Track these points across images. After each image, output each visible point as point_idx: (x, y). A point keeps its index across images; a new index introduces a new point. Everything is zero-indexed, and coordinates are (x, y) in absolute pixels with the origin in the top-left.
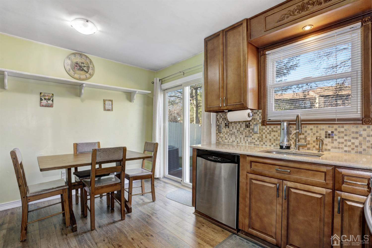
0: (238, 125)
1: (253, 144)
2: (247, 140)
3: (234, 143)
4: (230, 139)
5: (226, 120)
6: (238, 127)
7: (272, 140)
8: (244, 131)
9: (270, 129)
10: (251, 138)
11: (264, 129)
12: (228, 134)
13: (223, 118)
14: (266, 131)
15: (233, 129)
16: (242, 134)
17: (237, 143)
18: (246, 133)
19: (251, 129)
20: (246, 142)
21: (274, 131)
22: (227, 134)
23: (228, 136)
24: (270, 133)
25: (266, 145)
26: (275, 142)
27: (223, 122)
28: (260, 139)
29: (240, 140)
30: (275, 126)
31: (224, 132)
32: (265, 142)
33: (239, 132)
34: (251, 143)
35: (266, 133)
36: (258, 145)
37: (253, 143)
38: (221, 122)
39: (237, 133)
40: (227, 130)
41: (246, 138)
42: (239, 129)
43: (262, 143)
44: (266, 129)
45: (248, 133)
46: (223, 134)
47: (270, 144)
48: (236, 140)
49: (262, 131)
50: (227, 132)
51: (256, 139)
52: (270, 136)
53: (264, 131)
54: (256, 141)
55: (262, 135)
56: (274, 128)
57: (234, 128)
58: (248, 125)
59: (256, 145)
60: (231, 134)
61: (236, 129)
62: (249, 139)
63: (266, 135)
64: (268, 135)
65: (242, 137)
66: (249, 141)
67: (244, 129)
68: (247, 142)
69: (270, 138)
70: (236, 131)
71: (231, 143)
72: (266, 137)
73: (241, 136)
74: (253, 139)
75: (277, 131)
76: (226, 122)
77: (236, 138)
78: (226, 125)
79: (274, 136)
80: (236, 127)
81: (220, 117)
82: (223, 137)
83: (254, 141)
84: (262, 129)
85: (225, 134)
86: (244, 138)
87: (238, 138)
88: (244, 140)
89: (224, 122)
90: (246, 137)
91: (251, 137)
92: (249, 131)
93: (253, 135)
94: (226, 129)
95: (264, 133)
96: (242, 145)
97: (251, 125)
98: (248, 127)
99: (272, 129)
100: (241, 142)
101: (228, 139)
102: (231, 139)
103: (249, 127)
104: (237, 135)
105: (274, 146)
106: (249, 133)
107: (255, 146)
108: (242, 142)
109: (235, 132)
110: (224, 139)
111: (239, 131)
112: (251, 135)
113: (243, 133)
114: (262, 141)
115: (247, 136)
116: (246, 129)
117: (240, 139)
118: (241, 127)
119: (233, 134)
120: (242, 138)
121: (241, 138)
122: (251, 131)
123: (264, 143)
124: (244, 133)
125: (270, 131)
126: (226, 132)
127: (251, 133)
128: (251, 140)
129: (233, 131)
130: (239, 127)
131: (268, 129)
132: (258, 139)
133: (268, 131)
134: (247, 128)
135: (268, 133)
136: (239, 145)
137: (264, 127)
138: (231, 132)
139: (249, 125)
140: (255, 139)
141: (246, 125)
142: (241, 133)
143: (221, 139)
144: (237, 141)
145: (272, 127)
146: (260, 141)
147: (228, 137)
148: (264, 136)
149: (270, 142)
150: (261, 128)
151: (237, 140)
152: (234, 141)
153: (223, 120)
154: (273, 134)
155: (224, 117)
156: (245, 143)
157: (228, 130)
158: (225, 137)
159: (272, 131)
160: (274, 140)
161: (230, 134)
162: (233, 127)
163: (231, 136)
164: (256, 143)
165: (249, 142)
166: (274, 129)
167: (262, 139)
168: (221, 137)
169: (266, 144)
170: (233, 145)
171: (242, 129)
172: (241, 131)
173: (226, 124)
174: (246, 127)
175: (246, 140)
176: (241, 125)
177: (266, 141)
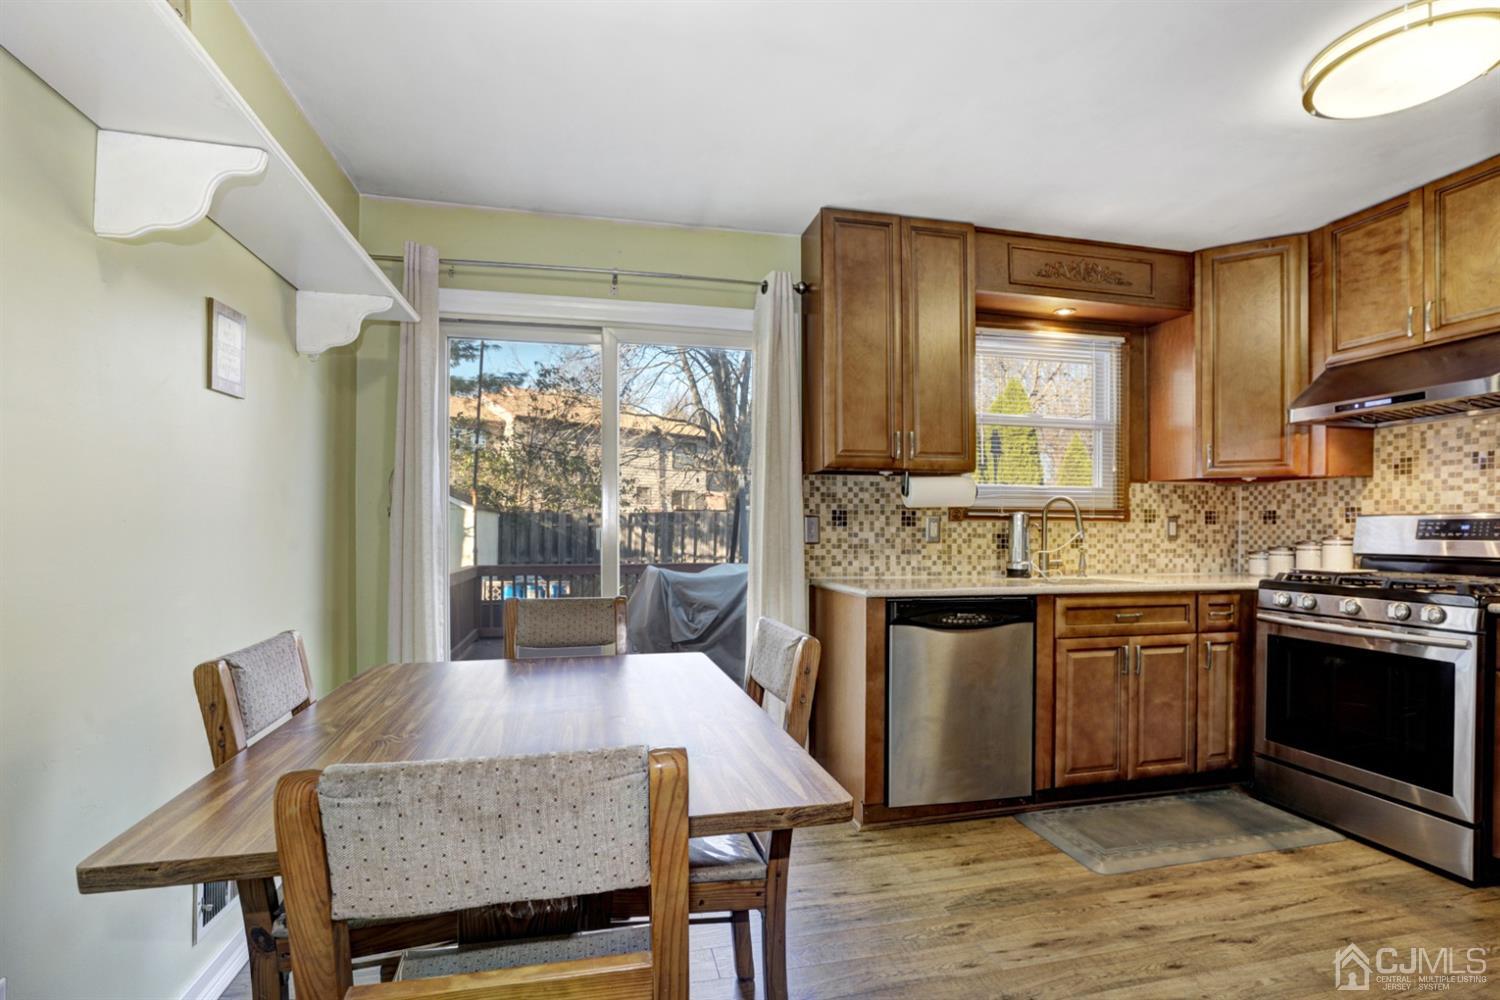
0: (878, 519)
1: (926, 573)
2: (909, 563)
3: (865, 573)
4: (850, 563)
5: (834, 501)
6: (878, 525)
7: (974, 558)
8: (898, 536)
9: (970, 530)
10: (920, 557)
11: (955, 531)
12: (845, 546)
13: (823, 494)
14: (960, 535)
15: (861, 530)
16: (893, 547)
17: (877, 574)
18: (904, 541)
19: (919, 530)
20: (903, 569)
21: (979, 536)
22: (839, 547)
23: (845, 552)
24: (968, 541)
25: (960, 573)
26: (979, 564)
27: (823, 507)
28: (945, 557)
29: (887, 564)
30: (981, 522)
31: (829, 541)
32: (956, 564)
33: (882, 541)
34: (919, 569)
35: (960, 541)
36: (939, 574)
37: (924, 569)
38: (817, 506)
39: (877, 541)
40: (839, 534)
41: (904, 558)
42: (882, 529)
43: (949, 568)
44: (959, 530)
45: (909, 541)
46: (823, 547)
47: (969, 568)
48: (872, 564)
49: (950, 536)
50: (839, 540)
51: (934, 558)
52: (969, 547)
53: (954, 535)
54: (934, 563)
55: (950, 547)
56: (979, 526)
57: (866, 526)
58: (909, 518)
59: (934, 574)
60: (856, 546)
61: (872, 529)
62: (915, 560)
63: (959, 546)
64: (964, 546)
65: (893, 554)
66: (914, 563)
67: (898, 529)
68: (908, 568)
69: (970, 552)
70: (871, 537)
71: (856, 574)
72: (960, 552)
73: (888, 552)
74: (924, 557)
75: (984, 536)
76: (834, 507)
77: (872, 558)
78: (834, 518)
79: (979, 547)
80: (872, 524)
81: (812, 489)
82: (823, 558)
83: (929, 563)
84: (950, 529)
85: (834, 547)
86: (898, 557)
87: (877, 557)
88: (899, 563)
89: (828, 506)
90: (903, 552)
91: (919, 552)
92: (914, 535)
93: (924, 547)
94: (834, 529)
95: (955, 541)
96: (893, 577)
97: (919, 519)
98: (909, 524)
99: (974, 530)
100: (888, 569)
101: (845, 564)
102: (856, 564)
103: (914, 524)
104: (876, 548)
105: (979, 573)
106: (913, 541)
107: (932, 577)
108: (892, 570)
109: (867, 540)
110: (828, 562)
111: (883, 535)
112: (919, 546)
113: (894, 541)
114: (950, 563)
115: (909, 552)
116: (904, 530)
117: (885, 561)
118: (888, 524)
119: (861, 546)
120: (893, 559)
121: (888, 557)
122: (919, 535)
123: (955, 568)
124: (898, 541)
125: (969, 535)
126: (834, 541)
127: (919, 541)
128: (919, 562)
129: (862, 535)
130: (883, 525)
131: (965, 530)
132: (939, 558)
133: (965, 536)
134: (908, 528)
135: (964, 541)
136: (883, 581)
137: (954, 525)
138: (855, 541)
139: (914, 519)
140: (930, 558)
141: (903, 519)
142: (888, 541)
143: (818, 564)
144: (877, 569)
145: (975, 524)
146: (944, 563)
147: (845, 557)
148: (954, 547)
149: (970, 563)
150: (947, 527)
151: (877, 563)
152: (867, 569)
153: (823, 501)
154: (976, 542)
155: (828, 489)
156: (900, 572)
157: (845, 535)
158: (834, 557)
159: (974, 536)
160: (979, 557)
161: (850, 547)
162: (861, 524)
163: (855, 552)
164: (934, 569)
165: (913, 568)
166: (980, 531)
167: (950, 558)
168: (817, 557)
169: (959, 569)
170: (861, 581)
171: (893, 530)
172: (887, 536)
173: (834, 512)
174: (903, 524)
175: (903, 563)
176: (887, 518)
177: (960, 563)
